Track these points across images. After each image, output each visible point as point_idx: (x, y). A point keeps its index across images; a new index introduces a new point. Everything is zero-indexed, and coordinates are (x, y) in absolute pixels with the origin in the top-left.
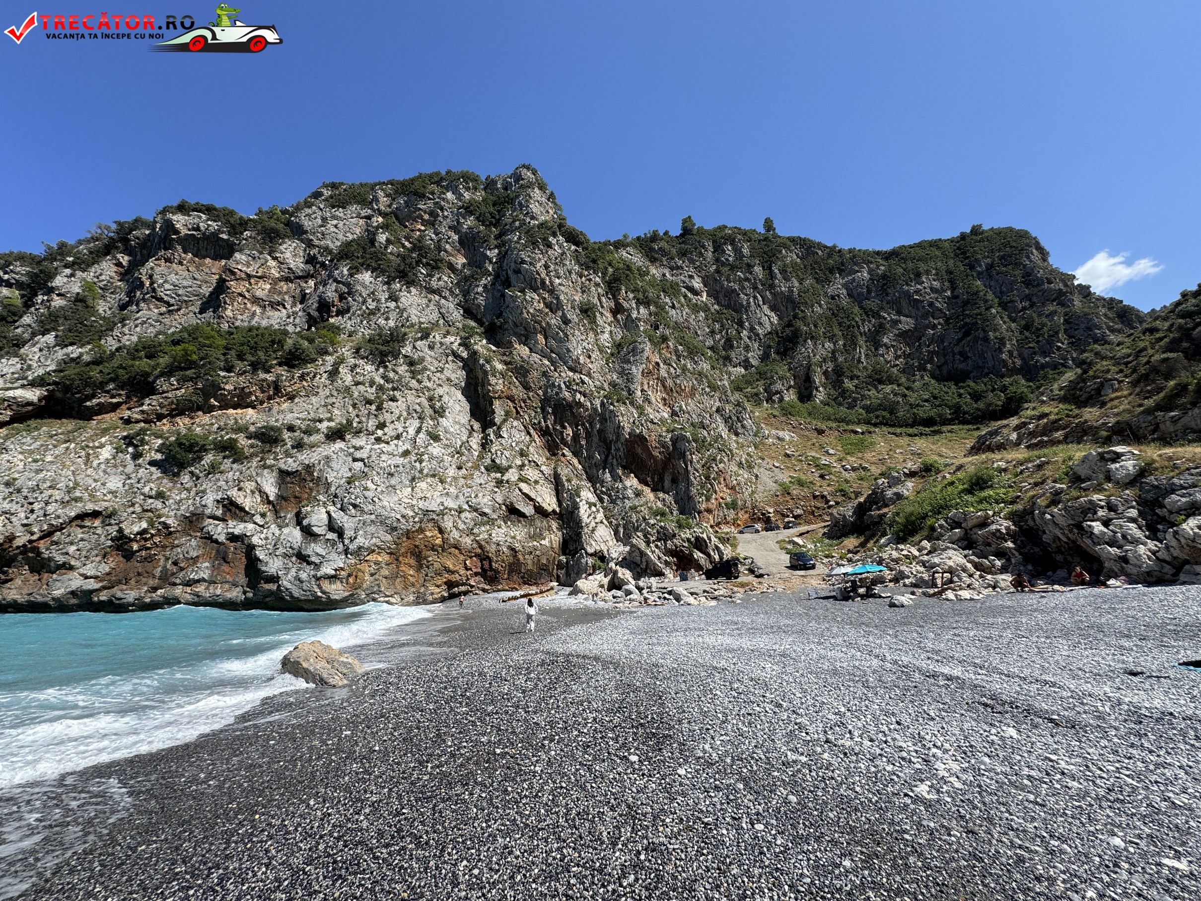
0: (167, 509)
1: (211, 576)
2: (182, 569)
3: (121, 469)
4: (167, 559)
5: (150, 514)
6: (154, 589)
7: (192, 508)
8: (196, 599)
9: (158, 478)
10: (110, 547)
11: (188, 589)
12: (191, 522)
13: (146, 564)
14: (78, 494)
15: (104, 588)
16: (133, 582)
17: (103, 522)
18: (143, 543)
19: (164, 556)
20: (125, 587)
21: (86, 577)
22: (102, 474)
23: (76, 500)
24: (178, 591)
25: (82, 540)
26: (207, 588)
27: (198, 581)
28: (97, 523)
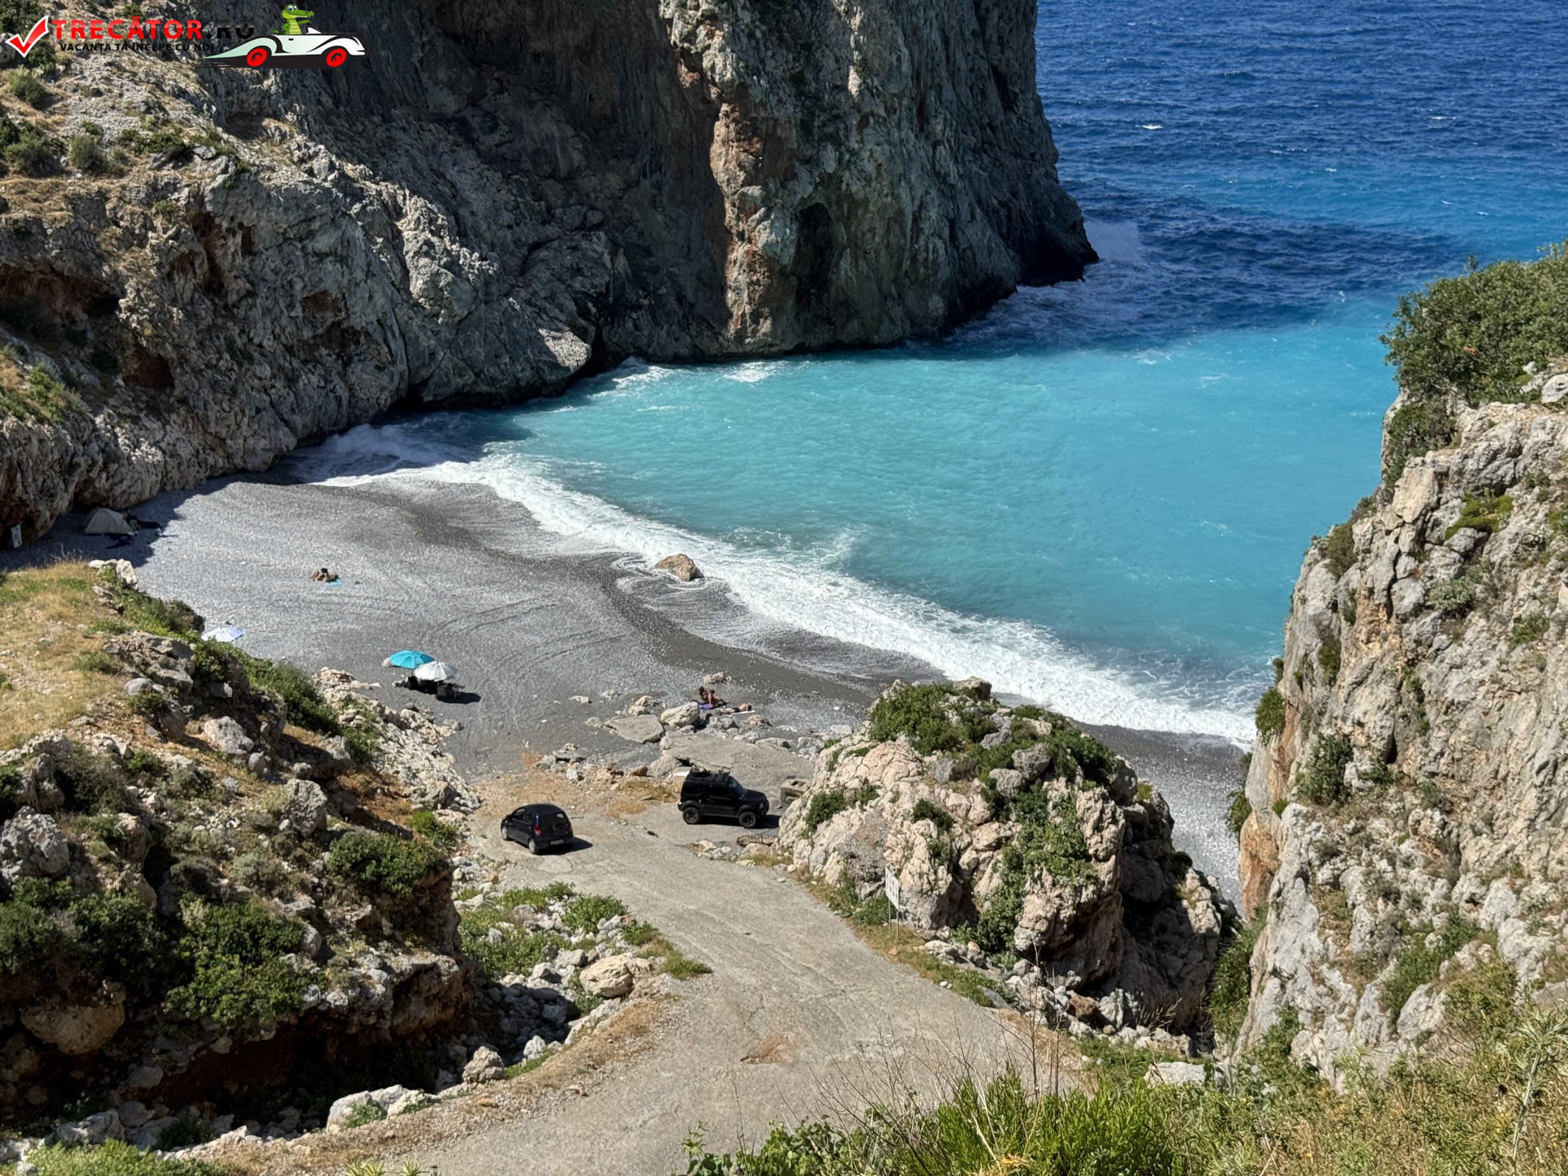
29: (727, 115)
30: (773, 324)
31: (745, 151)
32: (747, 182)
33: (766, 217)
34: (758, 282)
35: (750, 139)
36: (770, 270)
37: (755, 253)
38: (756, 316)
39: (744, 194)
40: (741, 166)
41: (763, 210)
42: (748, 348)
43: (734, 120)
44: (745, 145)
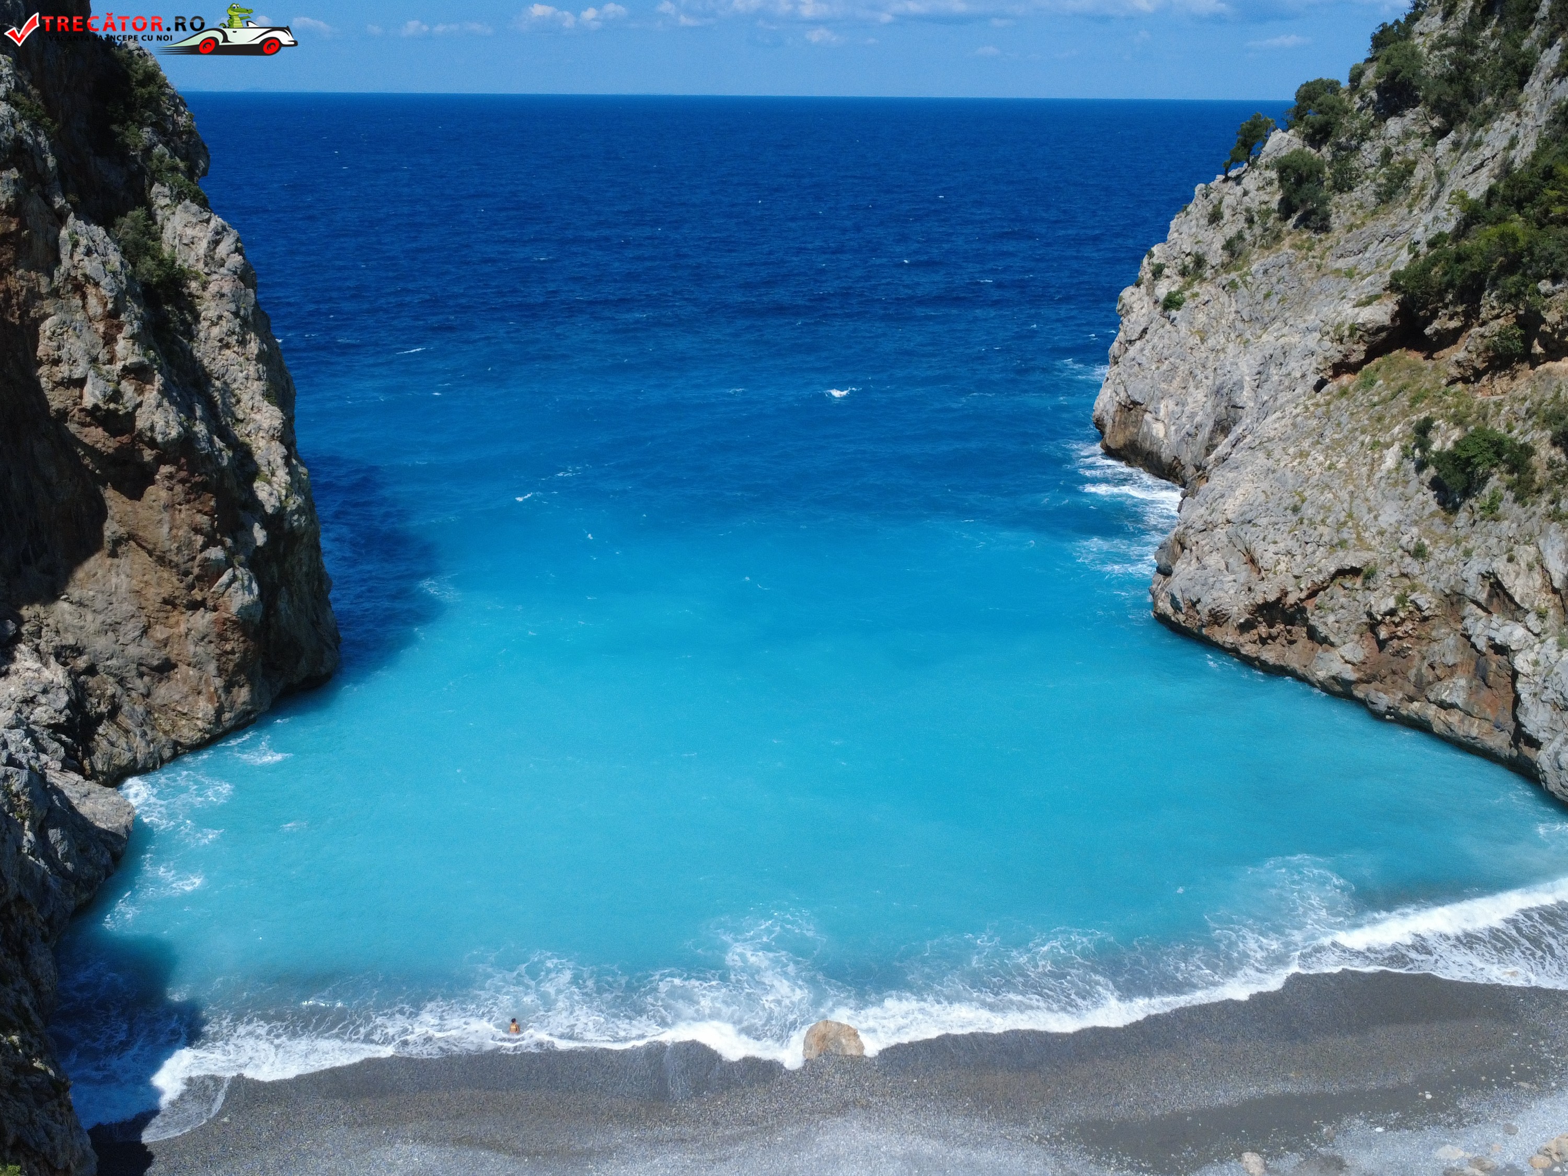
0: (1426, 576)
1: (1467, 704)
2: (1440, 679)
3: (1400, 489)
4: (1424, 658)
5: (1407, 582)
6: (1411, 699)
7: (1452, 583)
8: (1450, 734)
9: (1432, 515)
10: (1366, 624)
11: (1442, 714)
12: (1452, 604)
13: (1401, 660)
14: (1345, 535)
15: (1360, 681)
16: (1388, 680)
17: (1364, 584)
18: (1393, 628)
19: (1419, 652)
20: (1381, 686)
21: (1347, 662)
22: (1380, 496)
23: (1343, 544)
24: (1431, 712)
25: (1342, 607)
26: (1462, 721)
27: (1453, 706)
28: (1358, 582)
29: (170, 477)
30: (251, 691)
31: (199, 511)
32: (205, 547)
33: (234, 579)
34: (233, 652)
35: (200, 497)
36: (245, 634)
37: (227, 619)
38: (228, 688)
39: (207, 560)
40: (197, 530)
41: (230, 570)
42: (227, 725)
43: (183, 481)
44: (197, 504)
